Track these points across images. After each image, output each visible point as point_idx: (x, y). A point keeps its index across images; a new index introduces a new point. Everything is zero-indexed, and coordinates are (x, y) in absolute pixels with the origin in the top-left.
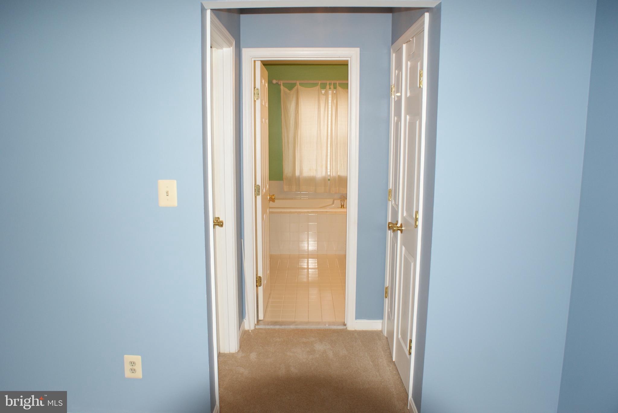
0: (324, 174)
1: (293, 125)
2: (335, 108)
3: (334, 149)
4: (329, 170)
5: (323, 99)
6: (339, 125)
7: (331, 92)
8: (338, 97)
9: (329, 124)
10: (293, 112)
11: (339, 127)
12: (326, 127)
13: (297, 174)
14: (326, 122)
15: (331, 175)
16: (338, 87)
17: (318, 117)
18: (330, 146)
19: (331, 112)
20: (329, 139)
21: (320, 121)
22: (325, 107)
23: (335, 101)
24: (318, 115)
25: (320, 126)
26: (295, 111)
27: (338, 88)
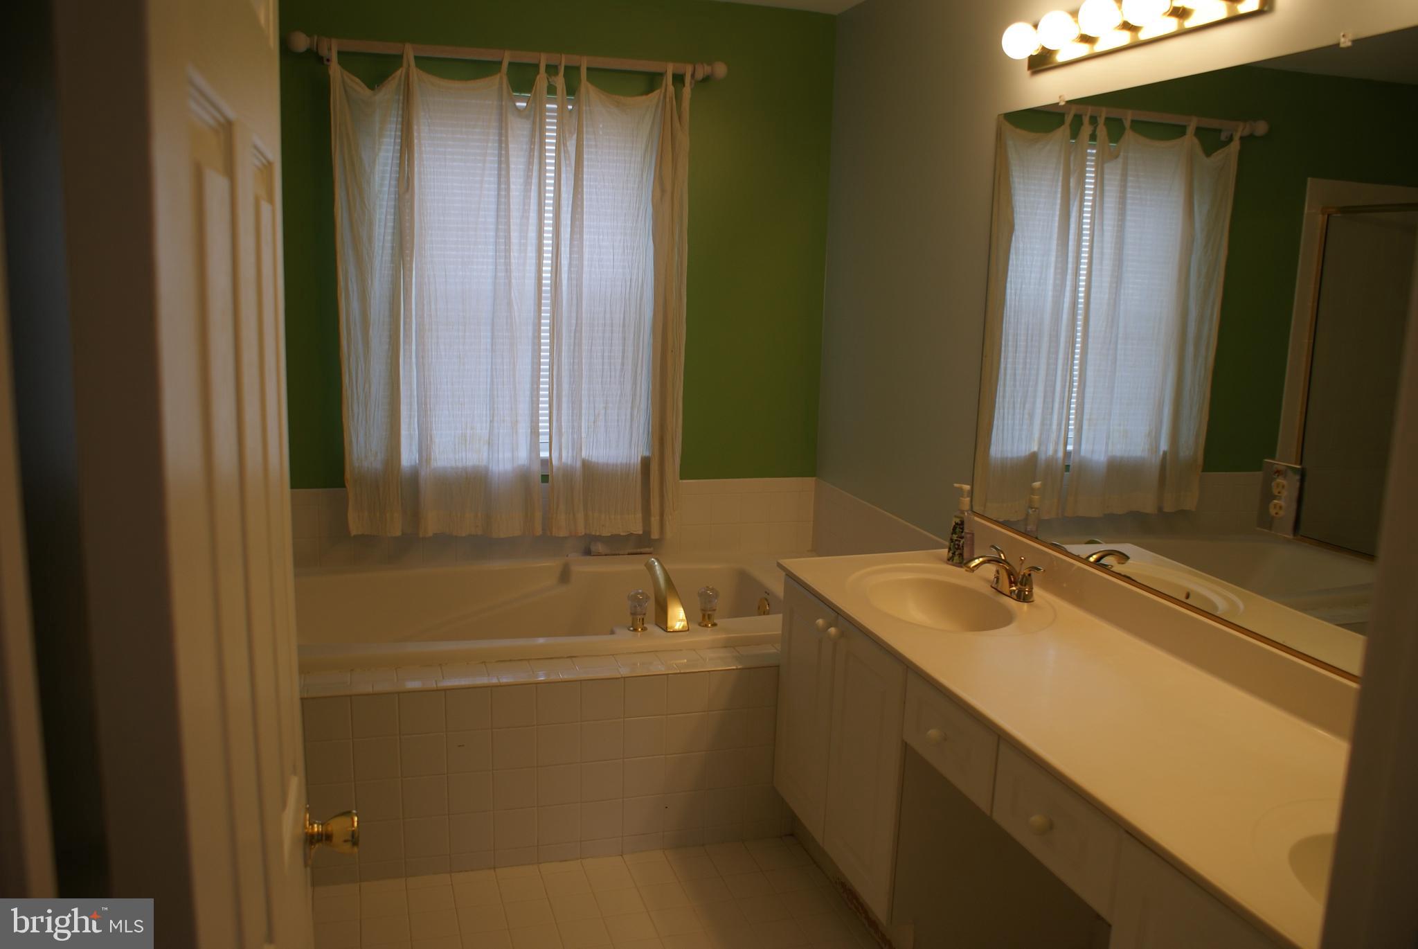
0: (523, 456)
1: (388, 245)
2: (572, 177)
3: (564, 348)
4: (544, 439)
5: (519, 131)
6: (586, 250)
7: (555, 106)
8: (585, 123)
9: (548, 242)
10: (386, 189)
11: (586, 256)
12: (531, 253)
13: (408, 457)
14: (532, 234)
15: (555, 462)
16: (585, 86)
17: (498, 210)
18: (552, 337)
19: (554, 191)
20: (546, 308)
21: (508, 231)
22: (529, 170)
23: (571, 146)
24: (498, 203)
25: (508, 251)
26: (393, 183)
27: (583, 89)
